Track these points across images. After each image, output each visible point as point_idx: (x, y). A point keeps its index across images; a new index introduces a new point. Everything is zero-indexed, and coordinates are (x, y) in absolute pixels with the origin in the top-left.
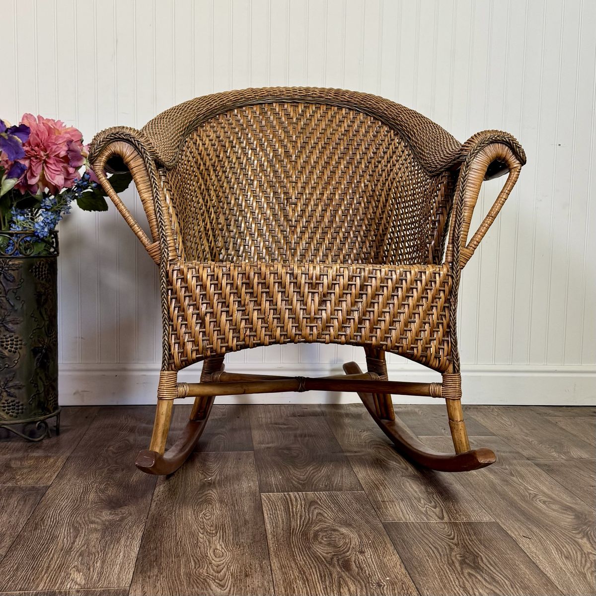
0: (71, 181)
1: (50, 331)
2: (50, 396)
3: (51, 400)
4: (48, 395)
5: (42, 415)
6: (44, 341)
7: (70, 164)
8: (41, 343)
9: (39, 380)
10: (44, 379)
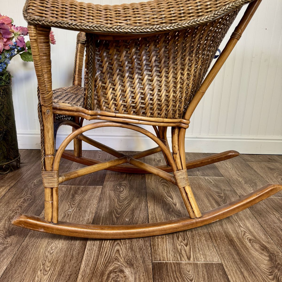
0: (8, 46)
1: (7, 123)
2: (11, 152)
3: (11, 155)
4: (9, 152)
5: (7, 162)
6: (4, 127)
7: (3, 36)
8: (2, 129)
9: (3, 146)
10: (6, 145)
